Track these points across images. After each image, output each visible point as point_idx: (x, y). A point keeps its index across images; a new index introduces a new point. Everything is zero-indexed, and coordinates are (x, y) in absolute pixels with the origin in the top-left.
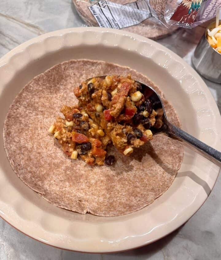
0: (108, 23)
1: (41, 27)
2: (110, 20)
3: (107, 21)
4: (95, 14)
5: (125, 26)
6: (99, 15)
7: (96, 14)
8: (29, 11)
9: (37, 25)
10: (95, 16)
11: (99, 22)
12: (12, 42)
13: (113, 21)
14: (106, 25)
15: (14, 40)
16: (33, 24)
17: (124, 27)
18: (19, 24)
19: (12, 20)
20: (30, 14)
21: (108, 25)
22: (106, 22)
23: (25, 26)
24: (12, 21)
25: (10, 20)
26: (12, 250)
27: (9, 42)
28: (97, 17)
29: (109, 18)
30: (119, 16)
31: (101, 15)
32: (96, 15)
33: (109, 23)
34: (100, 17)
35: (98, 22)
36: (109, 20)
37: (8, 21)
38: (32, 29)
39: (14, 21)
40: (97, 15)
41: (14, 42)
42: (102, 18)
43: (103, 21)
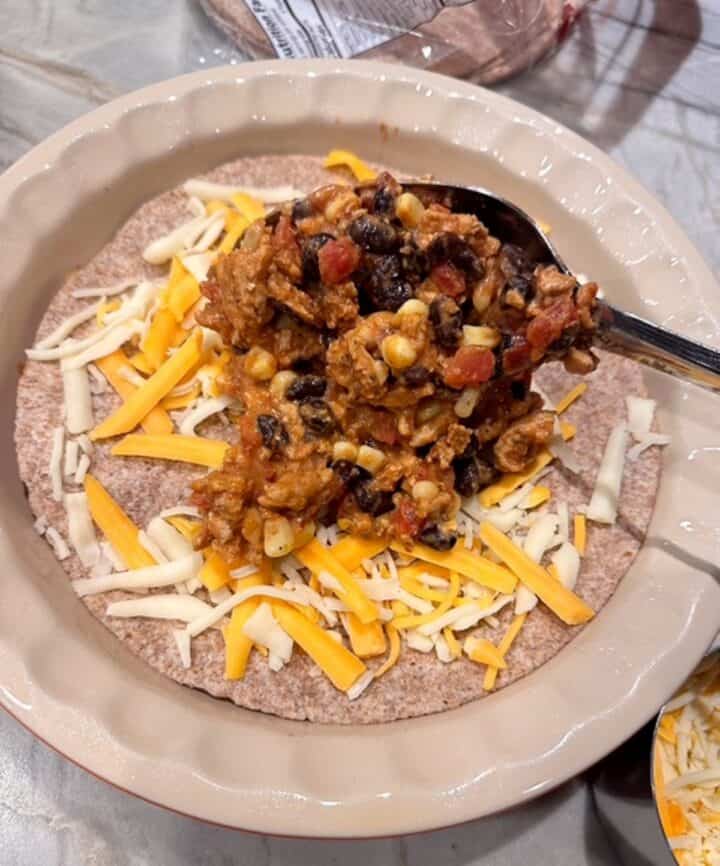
0: (303, 37)
1: (97, 72)
2: (312, 30)
3: (299, 31)
4: (259, 10)
5: (361, 49)
6: (272, 13)
7: (262, 8)
8: (44, 16)
9: (79, 65)
10: (259, 16)
11: (273, 33)
13: (322, 31)
14: (297, 44)
16: (62, 61)
20: (49, 28)
21: (303, 45)
22: (296, 34)
23: (39, 72)
26: (100, 844)
28: (265, 18)
29: (306, 21)
30: (341, 9)
31: (278, 11)
32: (263, 11)
33: (306, 39)
34: (275, 20)
35: (269, 33)
36: (308, 29)
38: (63, 81)
40: (265, 14)
42: (283, 24)
43: (288, 30)
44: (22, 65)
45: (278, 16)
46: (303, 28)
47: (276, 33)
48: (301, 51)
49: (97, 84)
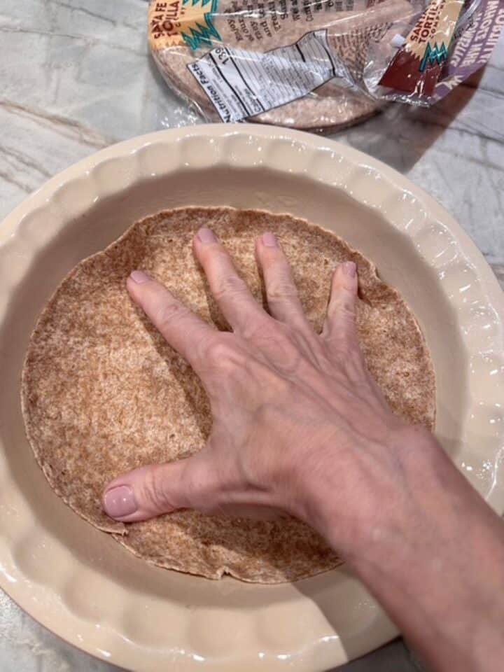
0: (236, 100)
1: (87, 123)
2: (241, 93)
3: (232, 96)
4: (205, 82)
5: (276, 104)
6: (213, 83)
7: (206, 80)
8: (53, 85)
9: (75, 118)
10: (205, 86)
11: (215, 99)
12: (22, 166)
13: (248, 93)
14: (232, 106)
15: (27, 160)
16: (66, 116)
17: (273, 106)
18: (34, 120)
19: (17, 111)
20: (56, 94)
21: (236, 106)
22: (231, 98)
23: (49, 123)
24: (18, 114)
25: (12, 112)
27: (14, 166)
28: (209, 88)
29: (236, 87)
30: (260, 80)
31: (218, 81)
32: (207, 82)
33: (238, 101)
34: (216, 88)
35: (212, 99)
36: (238, 93)
37: (9, 115)
38: (63, 129)
39: (23, 113)
40: (209, 84)
41: (28, 164)
42: (221, 90)
43: (225, 96)
44: (37, 118)
45: (218, 85)
46: (235, 92)
47: (217, 99)
48: (235, 111)
49: (87, 132)
